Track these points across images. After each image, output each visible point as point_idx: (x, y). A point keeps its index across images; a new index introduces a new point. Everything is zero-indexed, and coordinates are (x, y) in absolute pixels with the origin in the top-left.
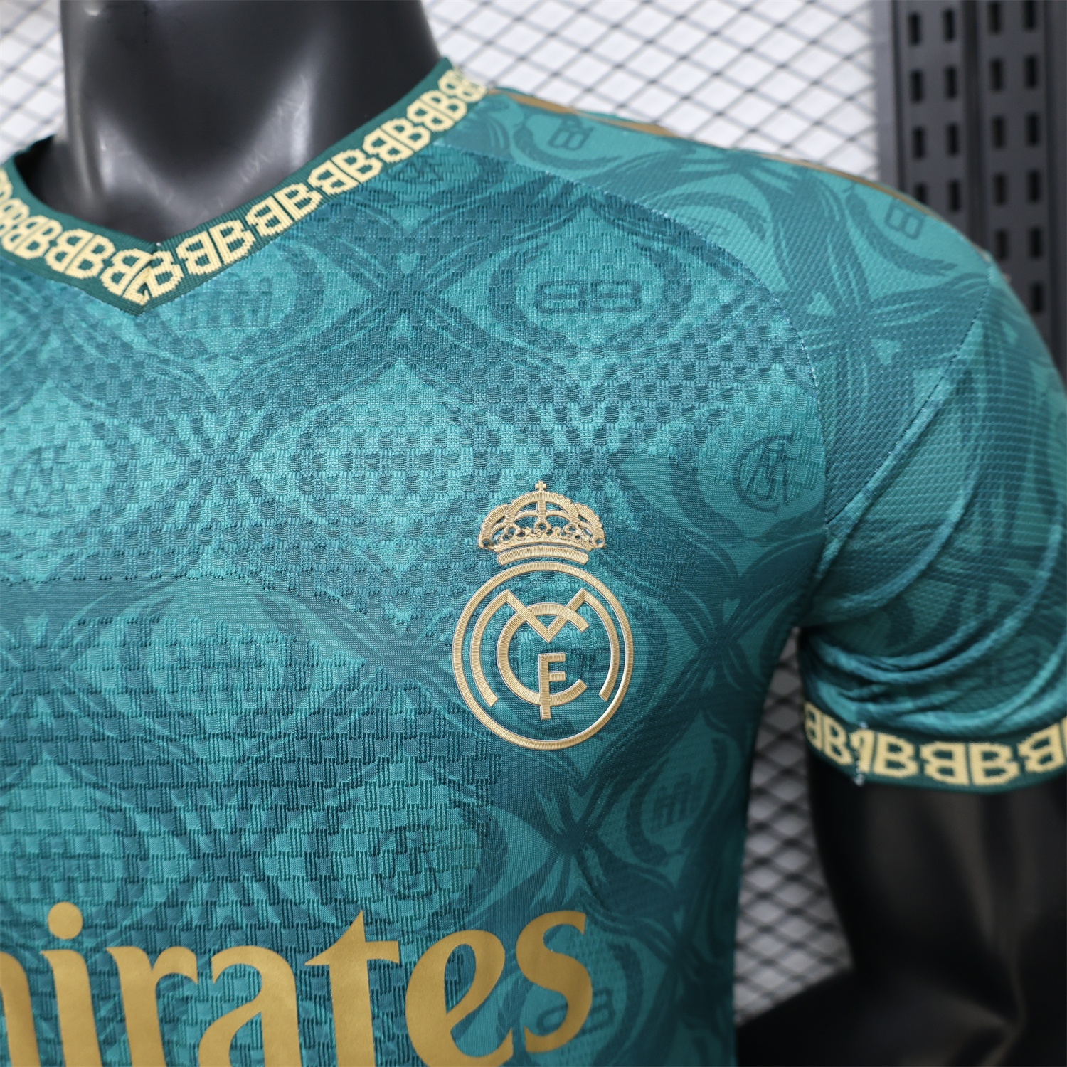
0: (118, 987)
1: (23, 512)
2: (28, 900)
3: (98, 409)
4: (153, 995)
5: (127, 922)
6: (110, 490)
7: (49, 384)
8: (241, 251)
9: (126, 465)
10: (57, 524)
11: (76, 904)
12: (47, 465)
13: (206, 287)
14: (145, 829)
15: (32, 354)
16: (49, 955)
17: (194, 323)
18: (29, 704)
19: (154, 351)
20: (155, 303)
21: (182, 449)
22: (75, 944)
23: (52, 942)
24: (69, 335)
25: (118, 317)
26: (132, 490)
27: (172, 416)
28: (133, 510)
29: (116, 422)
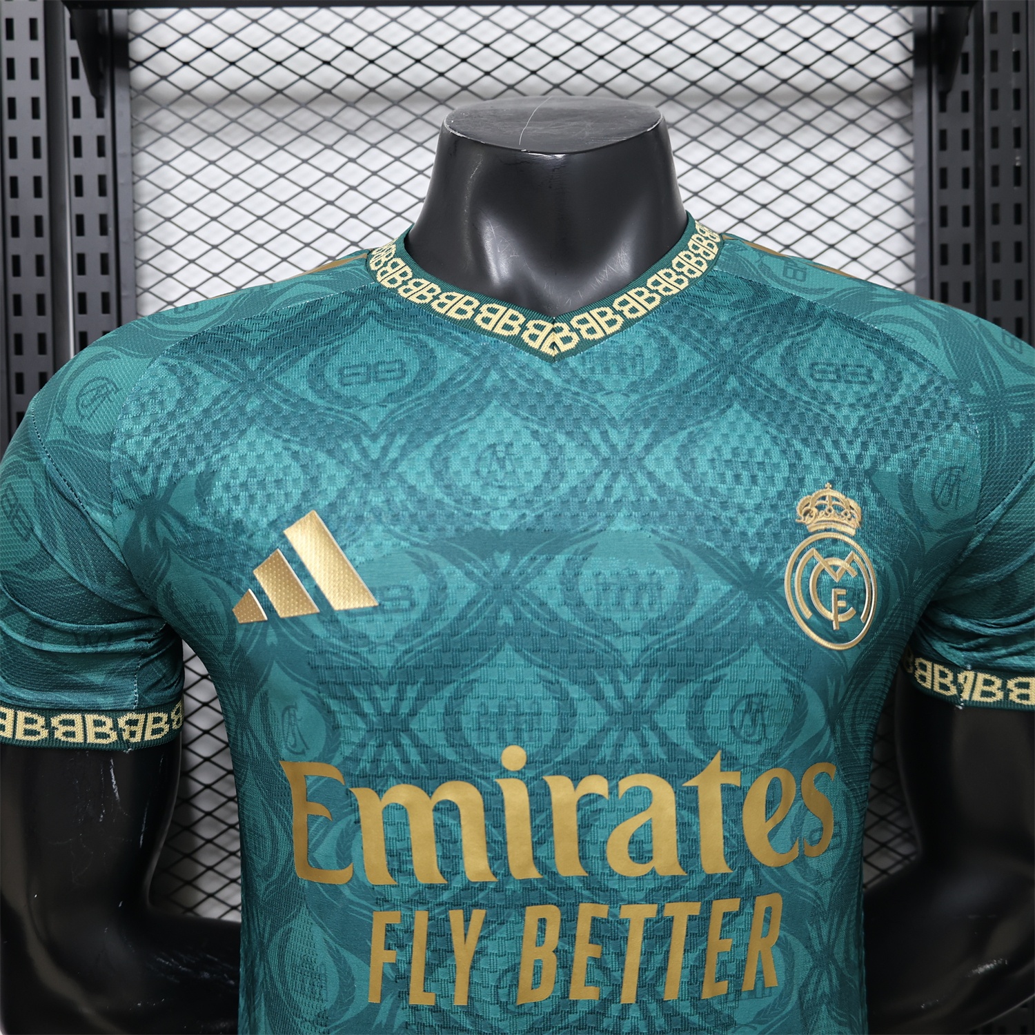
0: (550, 804)
1: (488, 484)
2: (488, 744)
3: (532, 421)
4: (575, 808)
5: (559, 759)
6: (547, 474)
7: (495, 403)
8: (616, 327)
9: (557, 459)
10: (512, 494)
11: (523, 747)
12: (501, 455)
13: (596, 348)
14: (576, 696)
15: (479, 383)
16: (500, 782)
17: (593, 370)
18: (497, 611)
19: (568, 386)
20: (562, 356)
21: (595, 450)
22: (520, 774)
23: (504, 773)
24: (504, 371)
25: (537, 362)
26: (563, 475)
27: (586, 429)
28: (564, 487)
29: (546, 430)
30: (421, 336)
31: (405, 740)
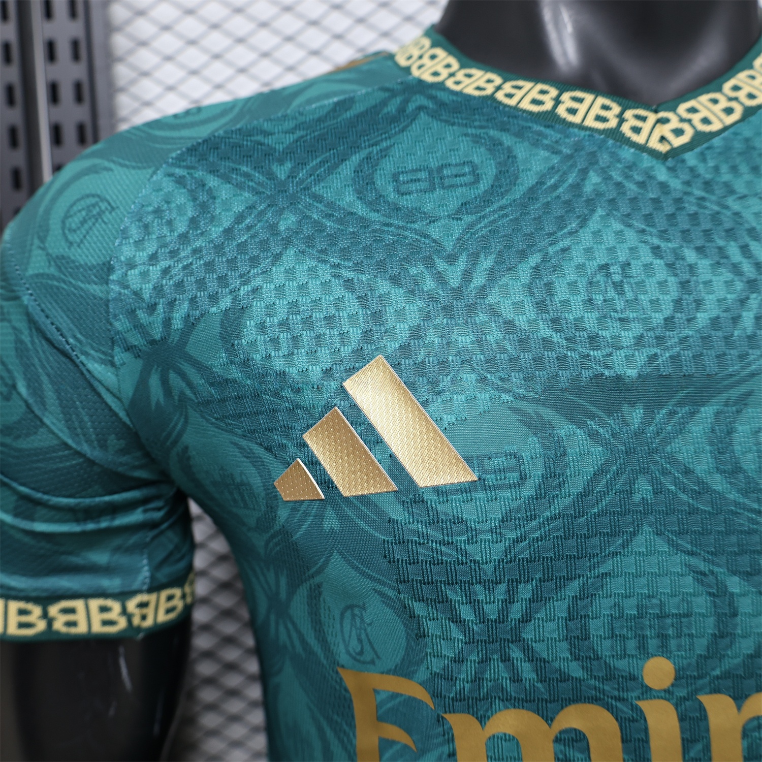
0: (707, 730)
1: (605, 317)
2: (624, 655)
3: (651, 235)
4: (739, 735)
5: (717, 672)
6: (678, 302)
7: (600, 212)
8: (735, 116)
9: (688, 282)
10: (637, 329)
11: (669, 658)
12: (617, 278)
13: (716, 142)
14: (737, 590)
15: (577, 187)
16: (643, 705)
17: (716, 169)
18: (631, 482)
19: (689, 189)
20: (675, 153)
21: (736, 269)
22: (667, 694)
23: (647, 692)
24: (605, 172)
25: (647, 161)
26: (699, 303)
27: (721, 243)
28: (702, 318)
29: (670, 245)
30: (492, 132)
31: (516, 653)
